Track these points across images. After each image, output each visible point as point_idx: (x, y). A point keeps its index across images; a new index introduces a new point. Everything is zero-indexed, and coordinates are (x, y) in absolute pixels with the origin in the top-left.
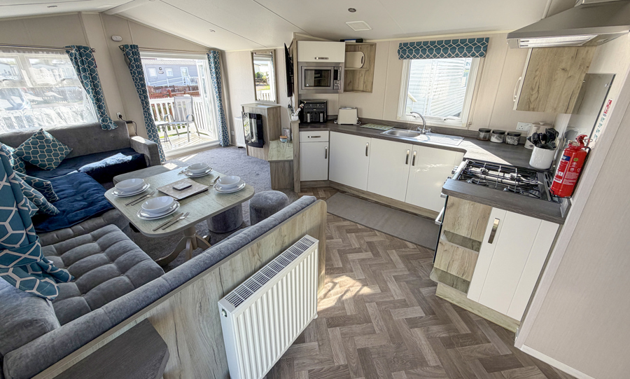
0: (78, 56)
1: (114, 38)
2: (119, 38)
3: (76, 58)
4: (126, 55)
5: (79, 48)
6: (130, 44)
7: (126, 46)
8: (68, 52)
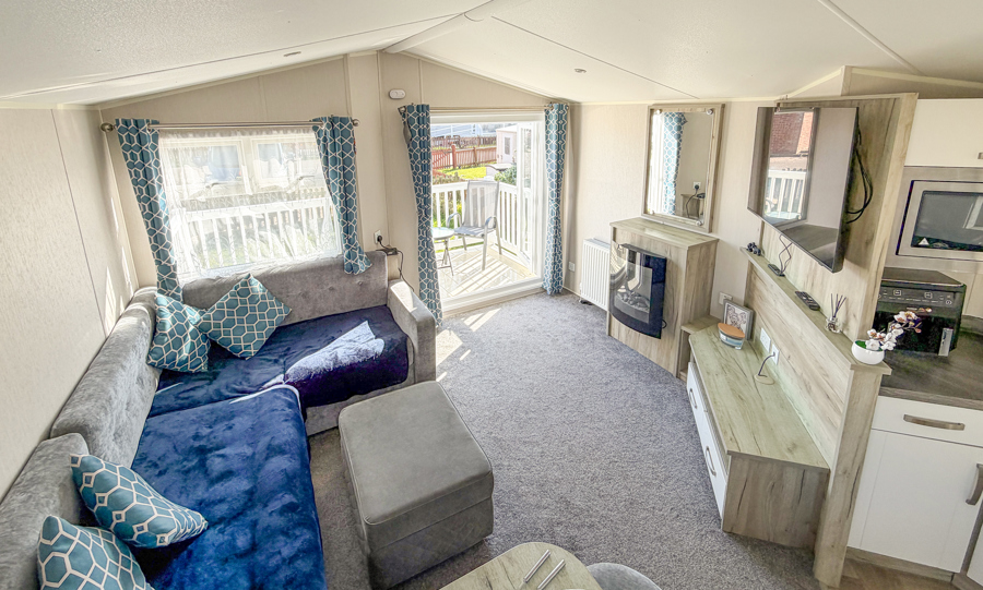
0: (329, 137)
1: (393, 95)
2: (400, 93)
3: (325, 140)
4: (408, 123)
5: (333, 120)
6: (416, 104)
7: (410, 108)
8: (315, 128)
